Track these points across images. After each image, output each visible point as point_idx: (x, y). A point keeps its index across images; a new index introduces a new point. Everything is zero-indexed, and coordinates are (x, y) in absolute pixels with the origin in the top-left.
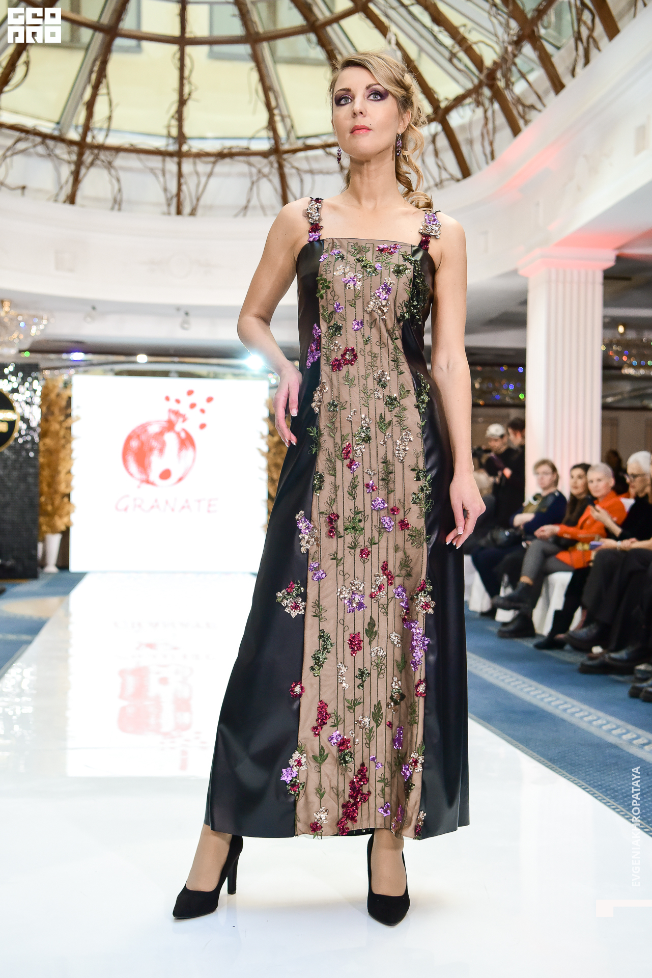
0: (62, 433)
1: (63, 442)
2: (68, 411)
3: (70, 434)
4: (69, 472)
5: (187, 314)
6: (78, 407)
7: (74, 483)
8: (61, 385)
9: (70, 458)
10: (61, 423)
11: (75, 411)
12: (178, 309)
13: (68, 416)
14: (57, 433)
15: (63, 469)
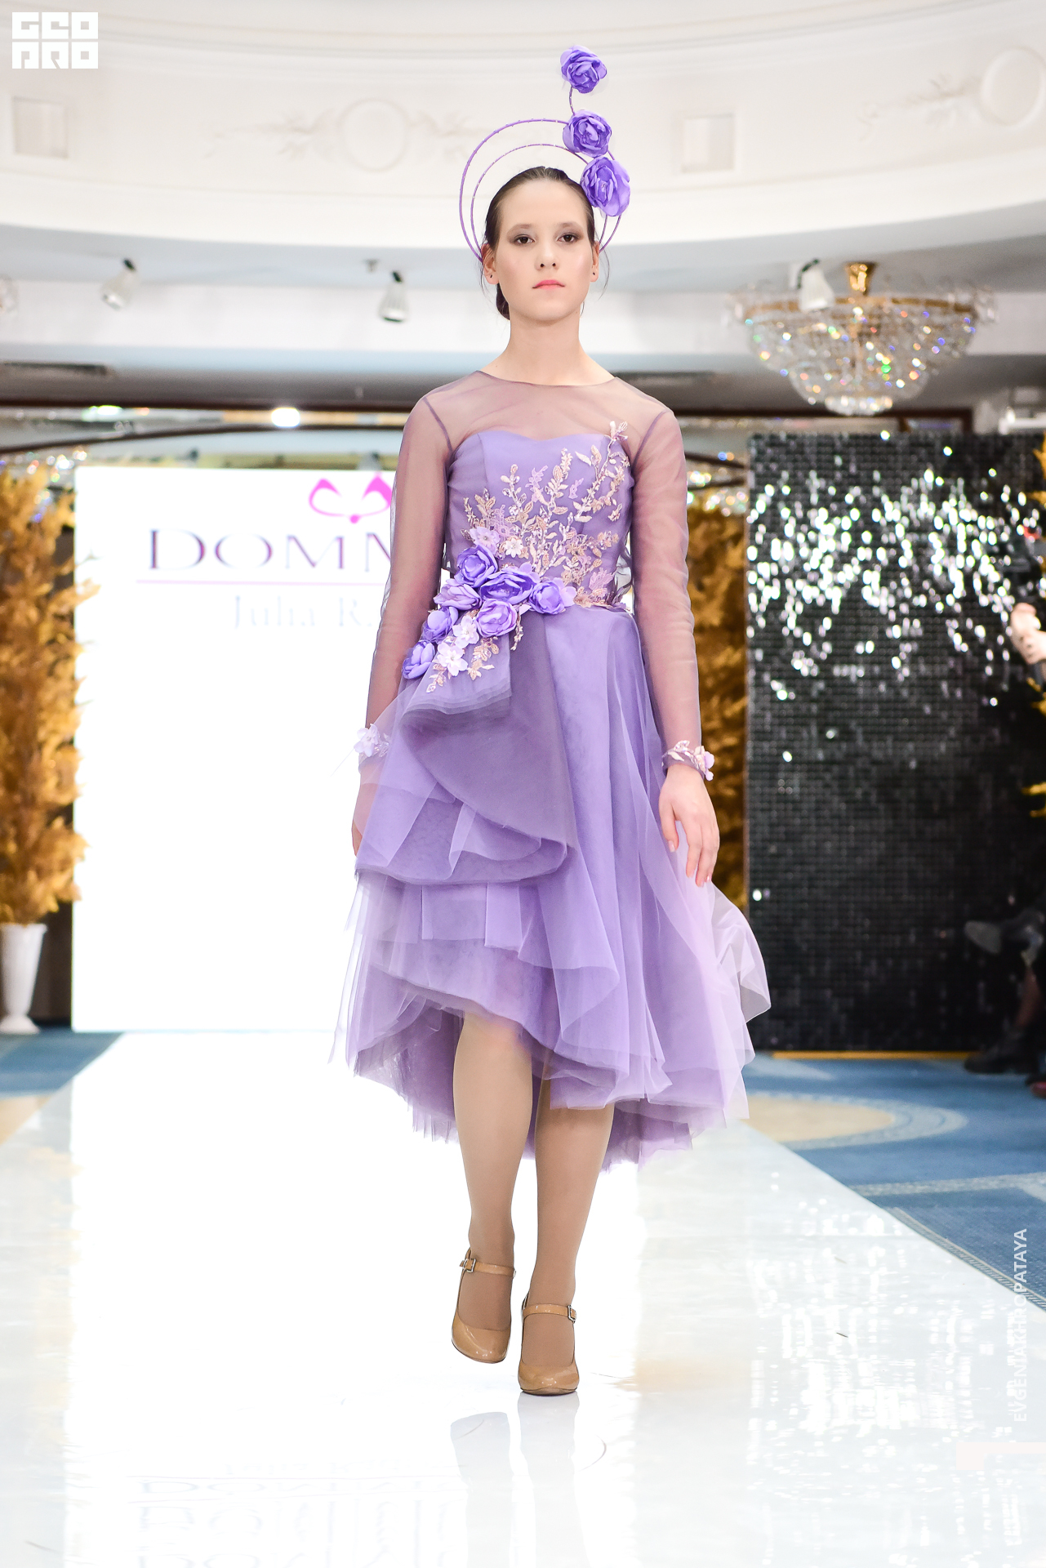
0: (45, 631)
1: (49, 657)
2: (65, 570)
3: (70, 638)
4: (68, 744)
5: (397, 278)
6: (91, 557)
7: (82, 777)
8: (44, 497)
9: (72, 704)
10: (41, 604)
11: (83, 568)
12: (372, 264)
13: (65, 582)
14: (32, 632)
15: (49, 735)
